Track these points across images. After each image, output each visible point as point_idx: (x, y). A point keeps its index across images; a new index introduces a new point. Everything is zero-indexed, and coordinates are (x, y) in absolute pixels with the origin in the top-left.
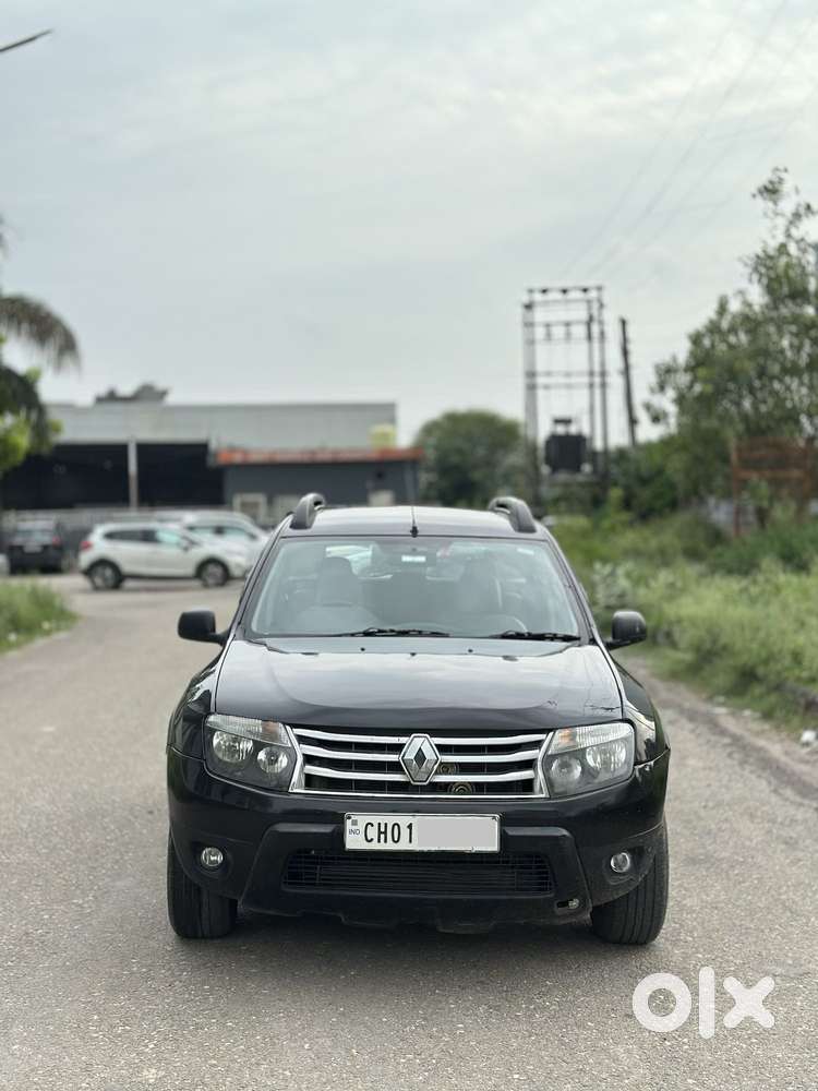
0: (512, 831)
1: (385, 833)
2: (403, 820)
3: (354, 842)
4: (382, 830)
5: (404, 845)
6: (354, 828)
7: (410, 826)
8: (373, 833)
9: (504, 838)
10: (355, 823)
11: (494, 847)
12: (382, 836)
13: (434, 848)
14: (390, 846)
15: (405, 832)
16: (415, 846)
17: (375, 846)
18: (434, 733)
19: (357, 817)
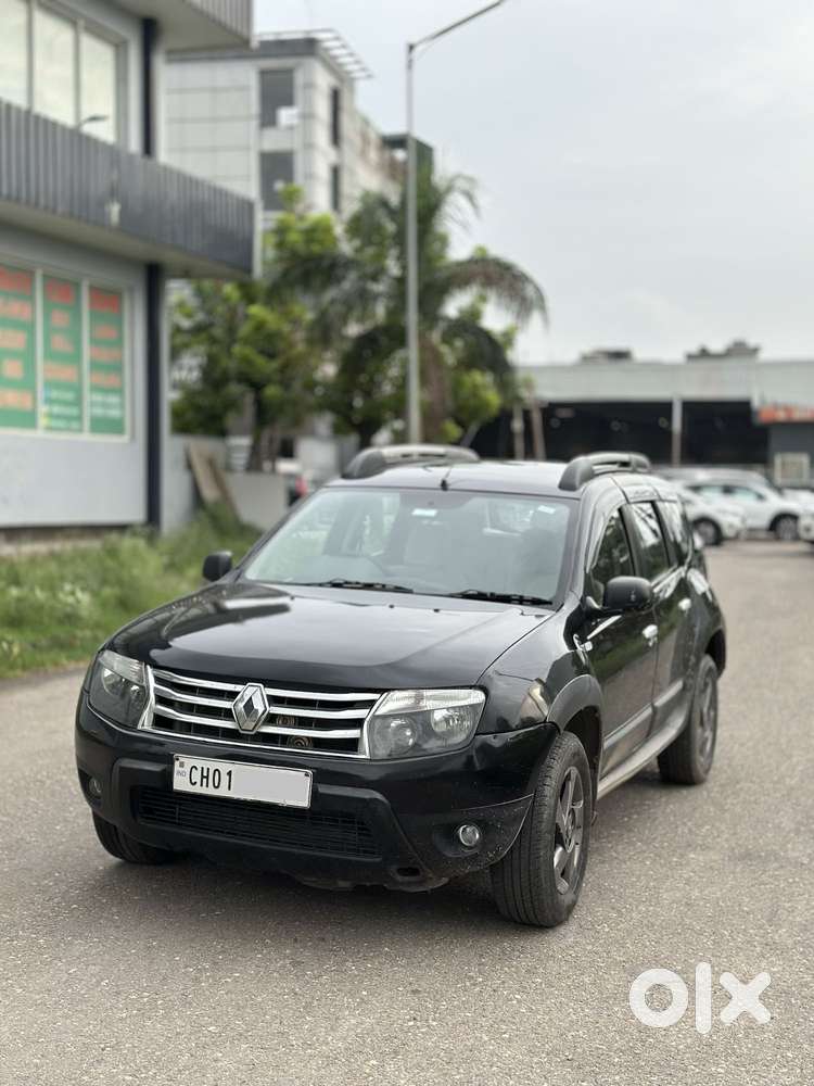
0: (323, 789)
1: (207, 777)
2: (224, 766)
3: (181, 783)
4: (205, 774)
5: (223, 792)
6: (181, 769)
7: (230, 773)
8: (196, 776)
9: (315, 795)
10: (182, 765)
11: (304, 803)
12: (205, 780)
13: (250, 798)
14: (210, 791)
15: (225, 778)
16: (234, 794)
17: (197, 789)
18: (268, 683)
19: (184, 758)
